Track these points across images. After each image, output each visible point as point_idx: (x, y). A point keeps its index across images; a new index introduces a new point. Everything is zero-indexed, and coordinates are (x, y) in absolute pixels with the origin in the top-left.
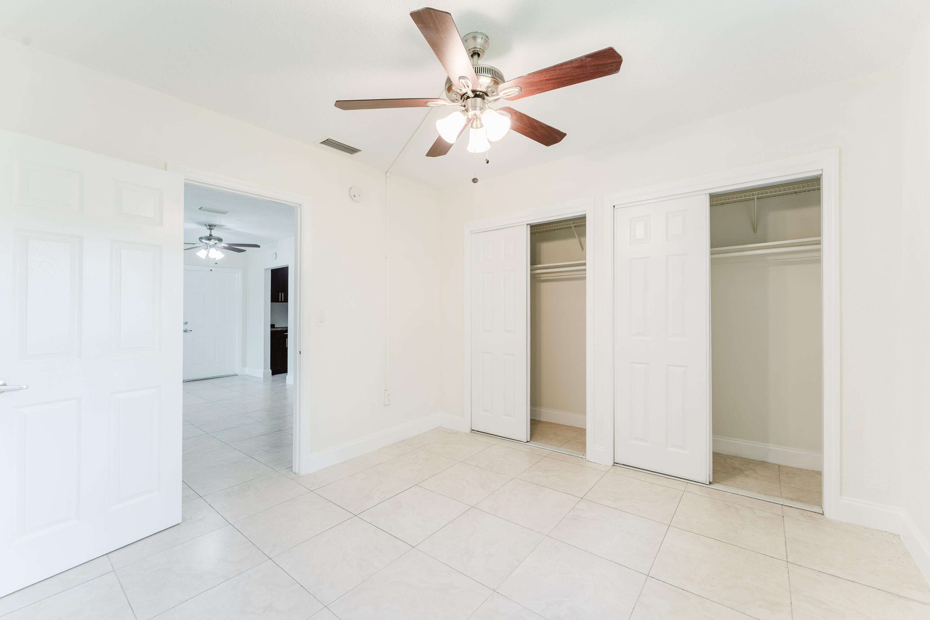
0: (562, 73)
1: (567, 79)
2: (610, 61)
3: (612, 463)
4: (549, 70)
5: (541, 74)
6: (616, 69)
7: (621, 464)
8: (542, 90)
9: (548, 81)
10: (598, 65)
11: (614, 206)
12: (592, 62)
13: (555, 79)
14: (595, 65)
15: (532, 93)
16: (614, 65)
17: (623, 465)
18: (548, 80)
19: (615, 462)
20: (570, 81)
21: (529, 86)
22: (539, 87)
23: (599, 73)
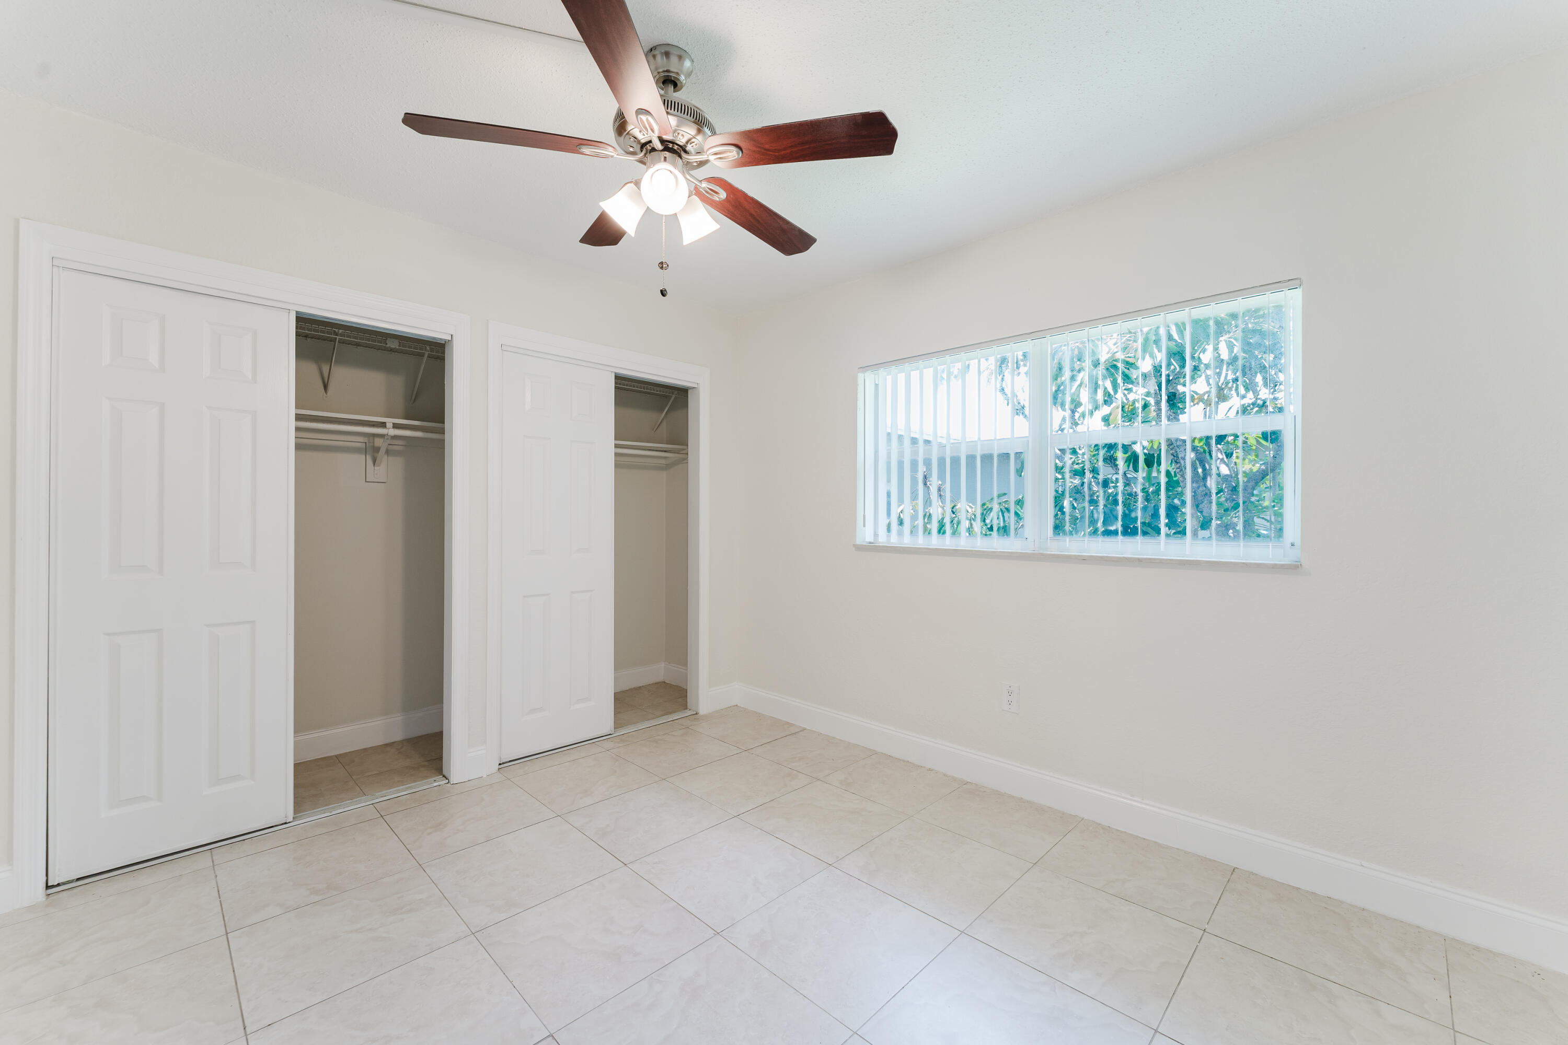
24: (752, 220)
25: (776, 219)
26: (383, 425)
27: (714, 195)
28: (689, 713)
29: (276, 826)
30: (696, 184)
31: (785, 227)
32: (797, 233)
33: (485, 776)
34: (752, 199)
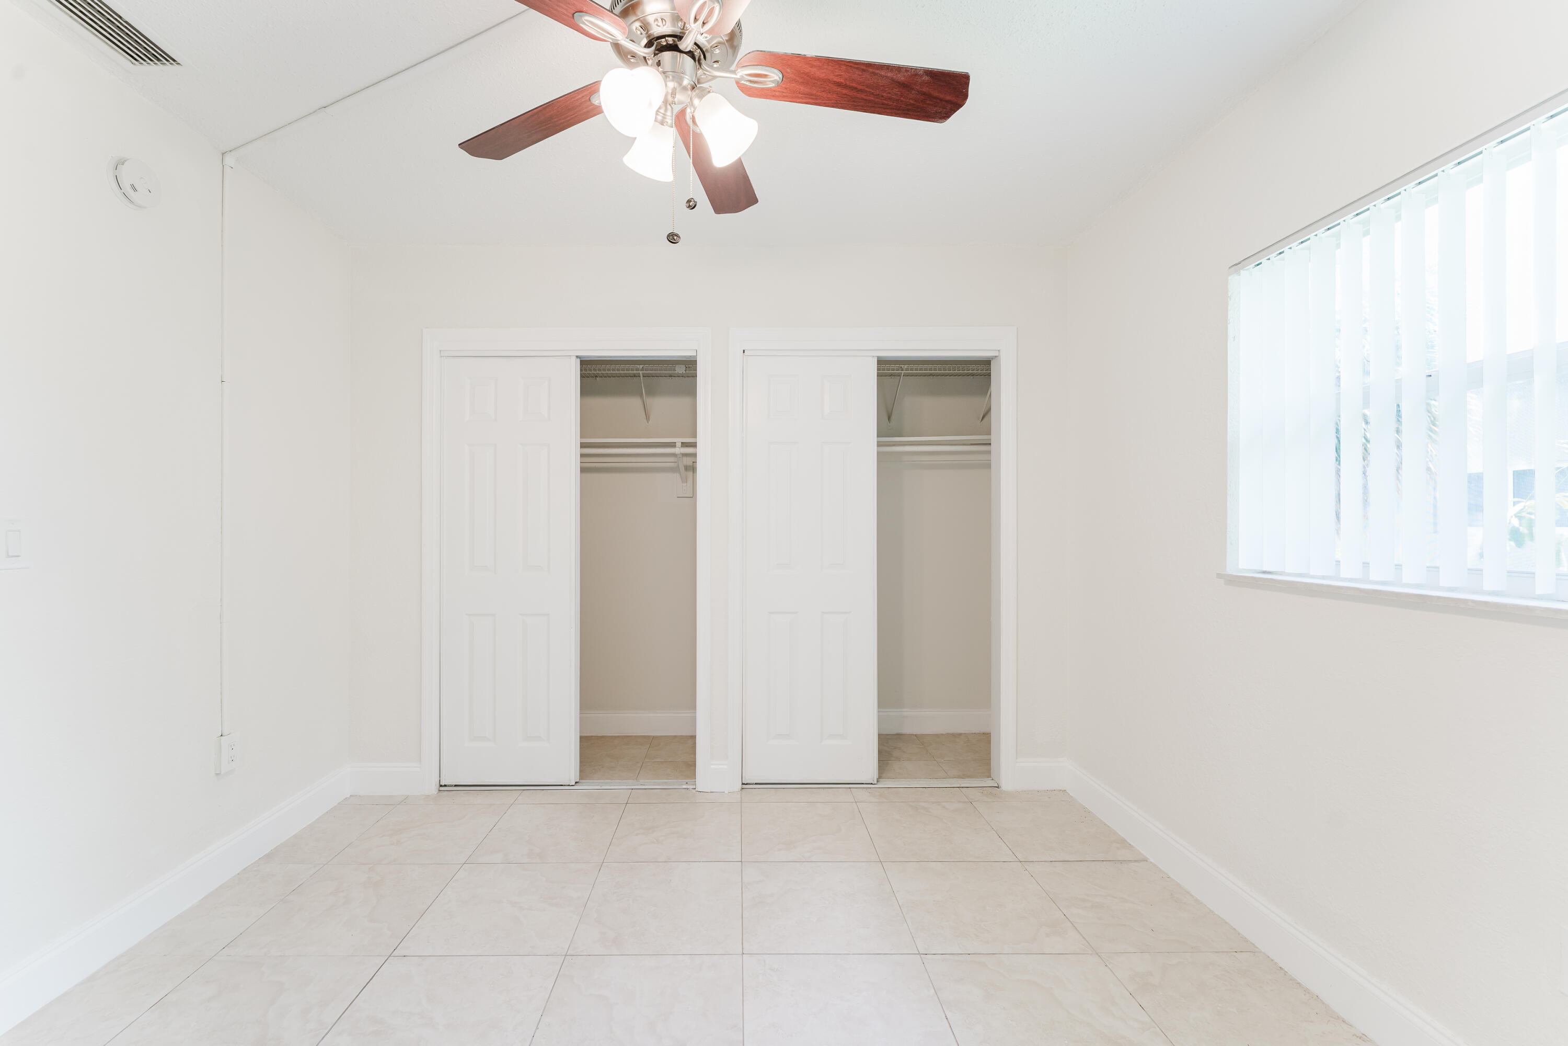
0: (869, 82)
1: (868, 98)
2: (948, 98)
3: (740, 786)
4: (856, 66)
5: (837, 67)
6: (945, 115)
7: (753, 784)
8: (813, 99)
9: (836, 87)
10: (929, 96)
11: (744, 351)
12: (927, 85)
13: (850, 88)
14: (924, 94)
15: (792, 97)
16: (949, 106)
17: (756, 784)
18: (839, 84)
19: (743, 782)
20: (870, 105)
21: (801, 80)
22: (815, 92)
23: (919, 110)
24: (844, 91)
25: (877, 71)
26: (673, 445)
27: (765, 82)
28: (989, 783)
29: (564, 785)
30: (735, 78)
31: (901, 77)
32: (926, 78)
33: (726, 792)
34: (818, 59)
